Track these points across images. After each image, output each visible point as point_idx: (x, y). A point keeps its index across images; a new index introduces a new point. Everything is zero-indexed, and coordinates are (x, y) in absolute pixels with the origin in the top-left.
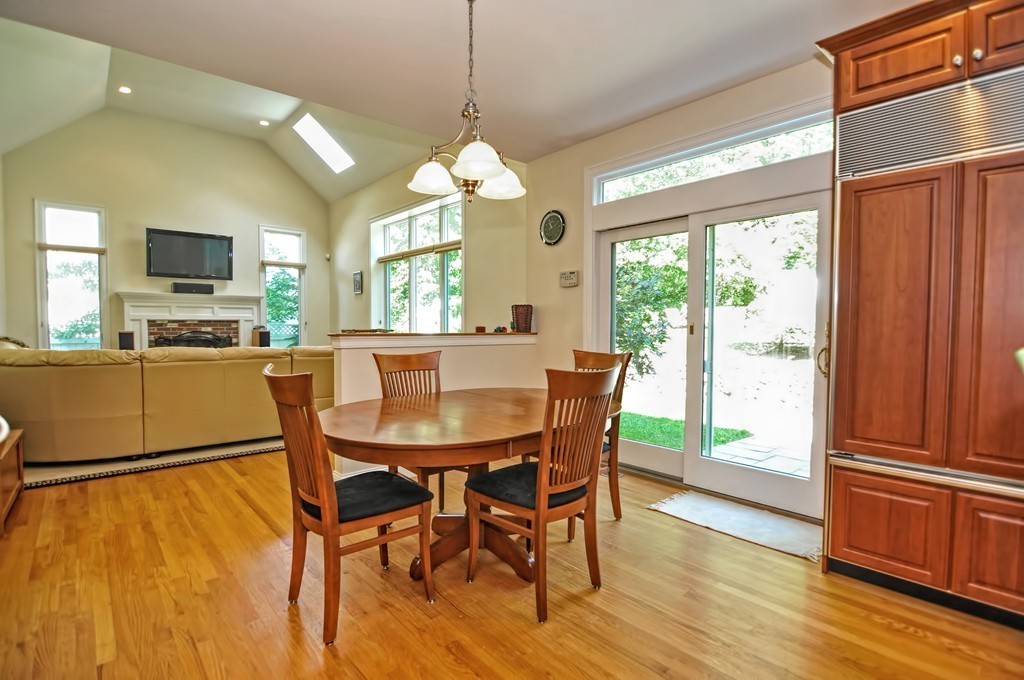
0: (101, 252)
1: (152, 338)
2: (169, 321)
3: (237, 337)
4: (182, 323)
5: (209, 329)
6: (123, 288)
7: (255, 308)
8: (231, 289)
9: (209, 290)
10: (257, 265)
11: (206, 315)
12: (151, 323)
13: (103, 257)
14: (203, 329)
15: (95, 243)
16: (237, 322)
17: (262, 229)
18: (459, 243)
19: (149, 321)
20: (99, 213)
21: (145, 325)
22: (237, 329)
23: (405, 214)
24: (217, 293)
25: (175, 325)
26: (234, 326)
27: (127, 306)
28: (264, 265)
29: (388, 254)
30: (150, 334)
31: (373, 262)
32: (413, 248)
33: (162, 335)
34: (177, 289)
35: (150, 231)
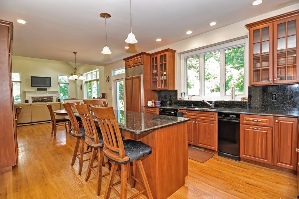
0: (20, 82)
1: (33, 101)
2: (37, 97)
3: (53, 100)
4: (40, 97)
5: (46, 99)
6: (26, 90)
7: (57, 93)
8: (51, 89)
9: (46, 90)
10: (57, 83)
11: (45, 95)
12: (32, 98)
13: (21, 83)
14: (45, 99)
15: (19, 80)
16: (53, 97)
17: (58, 75)
18: (98, 79)
19: (32, 97)
20: (20, 73)
21: (31, 98)
22: (53, 98)
23: (90, 72)
24: (47, 90)
25: (38, 98)
26: (52, 98)
27: (27, 94)
28: (59, 83)
29: (87, 81)
30: (32, 100)
31: (84, 83)
32: (92, 80)
33: (35, 100)
34: (38, 90)
35: (32, 77)
